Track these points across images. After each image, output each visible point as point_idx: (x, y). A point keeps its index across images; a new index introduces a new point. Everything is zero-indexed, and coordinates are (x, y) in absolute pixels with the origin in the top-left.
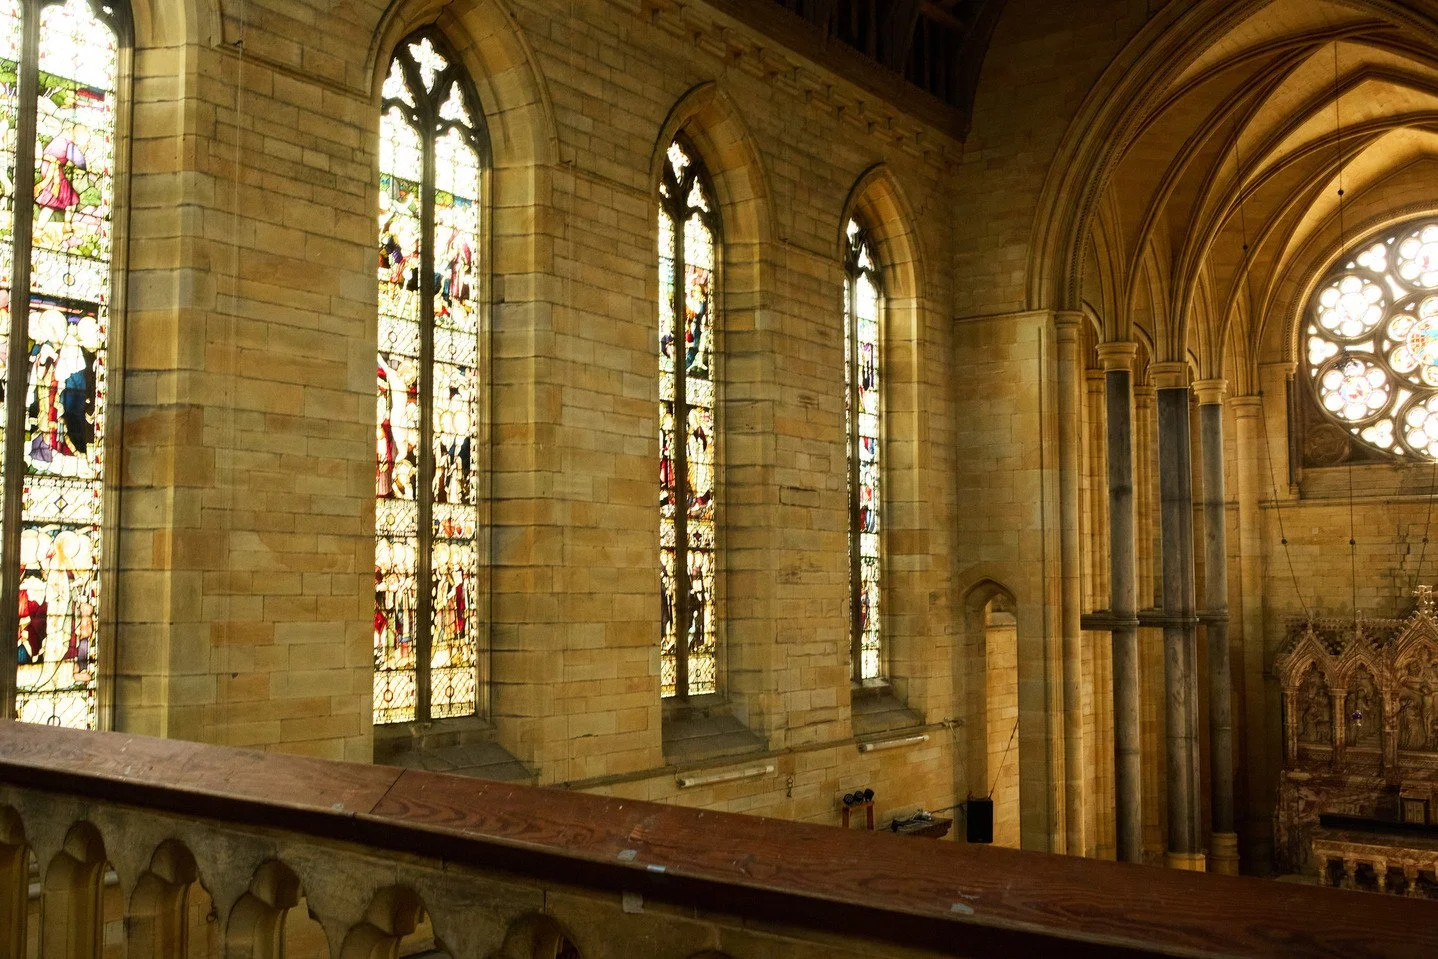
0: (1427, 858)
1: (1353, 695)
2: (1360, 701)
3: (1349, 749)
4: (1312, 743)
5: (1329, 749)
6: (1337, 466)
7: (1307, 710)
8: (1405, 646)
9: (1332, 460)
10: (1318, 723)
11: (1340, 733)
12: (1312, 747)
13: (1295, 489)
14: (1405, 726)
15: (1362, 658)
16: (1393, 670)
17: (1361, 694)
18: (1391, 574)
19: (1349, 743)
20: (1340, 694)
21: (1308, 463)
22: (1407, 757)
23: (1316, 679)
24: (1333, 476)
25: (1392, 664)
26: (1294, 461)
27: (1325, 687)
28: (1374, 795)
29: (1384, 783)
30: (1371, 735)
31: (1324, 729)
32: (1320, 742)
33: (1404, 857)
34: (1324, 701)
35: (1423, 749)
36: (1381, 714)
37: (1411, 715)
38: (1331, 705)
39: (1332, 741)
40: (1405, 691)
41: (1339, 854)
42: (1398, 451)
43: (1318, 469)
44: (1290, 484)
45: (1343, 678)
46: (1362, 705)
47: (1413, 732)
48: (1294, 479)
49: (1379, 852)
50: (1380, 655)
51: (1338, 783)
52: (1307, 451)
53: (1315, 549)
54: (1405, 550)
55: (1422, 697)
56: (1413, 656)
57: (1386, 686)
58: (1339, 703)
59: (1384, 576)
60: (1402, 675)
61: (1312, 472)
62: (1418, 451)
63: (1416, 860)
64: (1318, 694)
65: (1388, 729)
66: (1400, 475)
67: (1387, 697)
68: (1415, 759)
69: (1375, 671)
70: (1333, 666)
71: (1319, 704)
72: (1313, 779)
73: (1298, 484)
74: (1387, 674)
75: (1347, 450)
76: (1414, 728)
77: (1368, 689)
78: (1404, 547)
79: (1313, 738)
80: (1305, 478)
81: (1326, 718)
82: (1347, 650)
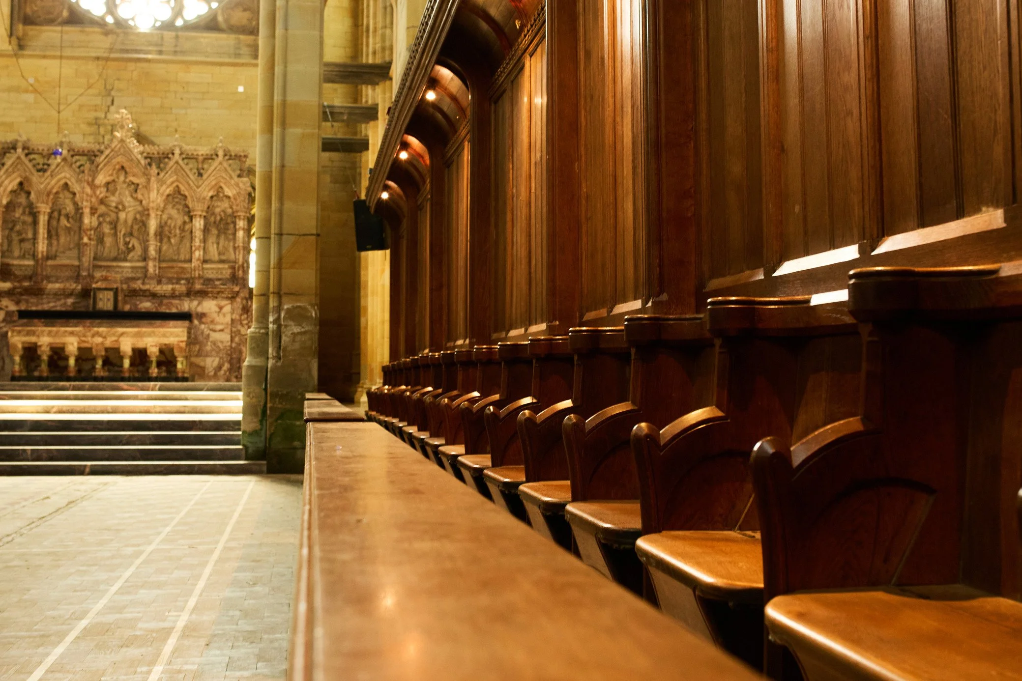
0: (114, 335)
1: (55, 214)
2: (62, 218)
3: (50, 262)
4: (13, 258)
5: (31, 263)
6: (56, 25)
7: (12, 229)
8: (105, 165)
9: (51, 22)
10: (22, 241)
11: (42, 247)
12: (15, 262)
13: (14, 41)
14: (101, 240)
15: (66, 175)
16: (92, 185)
17: (63, 212)
18: (97, 123)
19: (48, 258)
20: (44, 209)
21: (28, 21)
22: (101, 267)
23: (22, 199)
24: (50, 34)
25: (93, 181)
26: (16, 16)
27: (31, 206)
28: (70, 301)
29: (79, 287)
30: (70, 249)
31: (27, 245)
32: (23, 257)
33: (93, 336)
34: (29, 219)
35: (115, 259)
36: (80, 228)
37: (106, 229)
38: (35, 223)
39: (34, 256)
40: (102, 209)
41: (33, 339)
42: (110, 20)
43: (38, 28)
44: (11, 35)
45: (48, 195)
46: (64, 222)
47: (108, 244)
48: (14, 32)
49: (72, 333)
50: (83, 172)
51: (37, 292)
52: (28, 11)
53: (30, 97)
54: (109, 103)
55: (117, 213)
56: (112, 175)
57: (87, 201)
58: (43, 219)
59: (90, 124)
60: (101, 192)
61: (32, 30)
62: (126, 21)
63: (105, 337)
64: (24, 213)
65: (86, 240)
66: (110, 38)
67: (87, 211)
68: (108, 268)
69: (76, 188)
70: (40, 183)
71: (24, 223)
72: (14, 288)
73: (18, 39)
74: (88, 190)
75: (65, 14)
76: (108, 241)
77: (70, 208)
78: (109, 99)
79: (17, 253)
80: (25, 34)
81: (30, 235)
82: (53, 167)
